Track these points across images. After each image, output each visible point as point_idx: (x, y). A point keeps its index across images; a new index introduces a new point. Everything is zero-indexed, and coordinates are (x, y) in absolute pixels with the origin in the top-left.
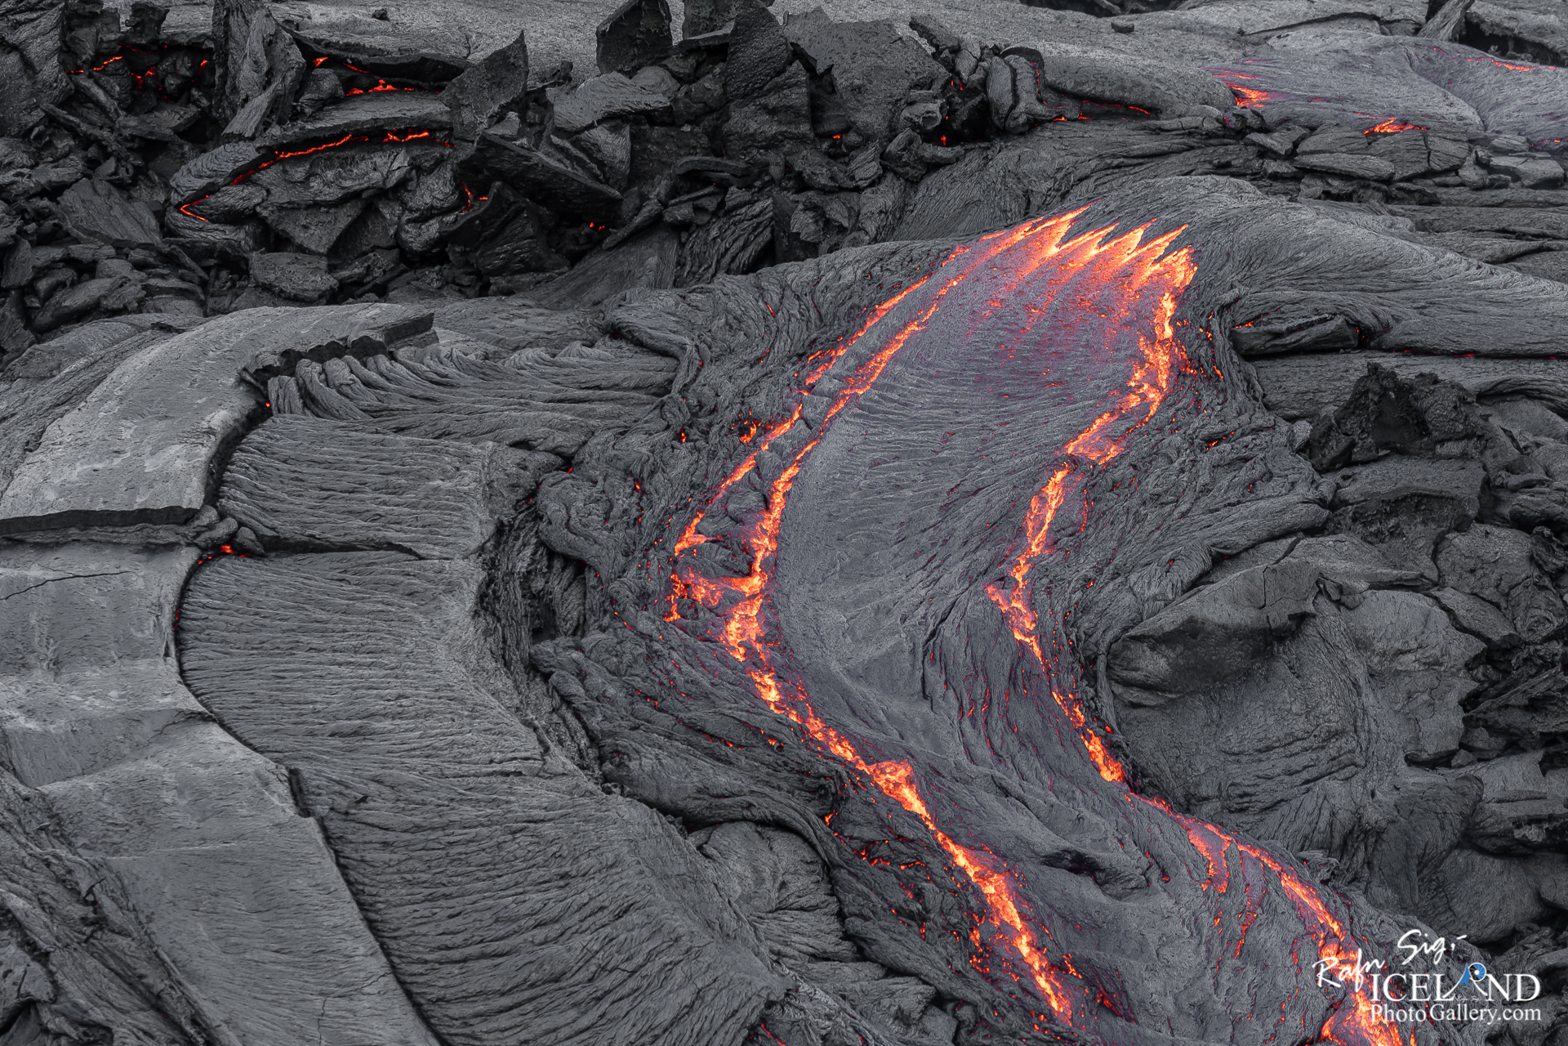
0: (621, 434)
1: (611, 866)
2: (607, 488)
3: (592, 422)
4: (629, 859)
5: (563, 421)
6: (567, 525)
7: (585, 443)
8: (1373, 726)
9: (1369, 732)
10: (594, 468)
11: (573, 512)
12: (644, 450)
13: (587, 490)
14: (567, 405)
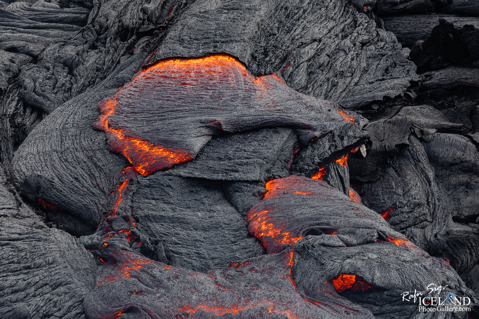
0: (63, 45)
1: (51, 264)
2: (55, 72)
3: (48, 39)
4: (60, 260)
5: (33, 39)
6: (34, 91)
7: (44, 49)
8: (437, 202)
9: (435, 204)
10: (48, 62)
11: (37, 84)
12: (73, 53)
13: (44, 73)
14: (36, 30)
